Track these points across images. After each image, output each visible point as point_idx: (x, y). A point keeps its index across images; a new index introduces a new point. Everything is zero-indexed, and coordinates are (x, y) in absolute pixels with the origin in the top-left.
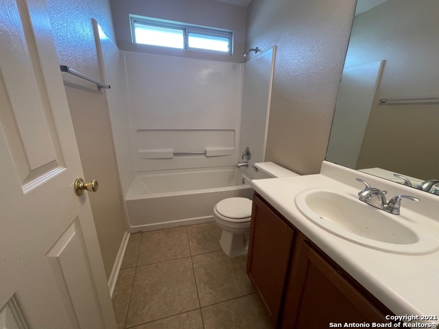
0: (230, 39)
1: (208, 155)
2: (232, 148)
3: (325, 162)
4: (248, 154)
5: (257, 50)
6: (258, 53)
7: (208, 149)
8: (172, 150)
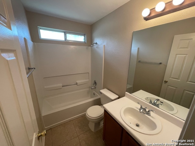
0: (85, 36)
1: (78, 84)
2: (88, 80)
3: (126, 92)
4: (95, 83)
5: (96, 44)
6: (97, 45)
7: (78, 82)
8: (61, 85)
